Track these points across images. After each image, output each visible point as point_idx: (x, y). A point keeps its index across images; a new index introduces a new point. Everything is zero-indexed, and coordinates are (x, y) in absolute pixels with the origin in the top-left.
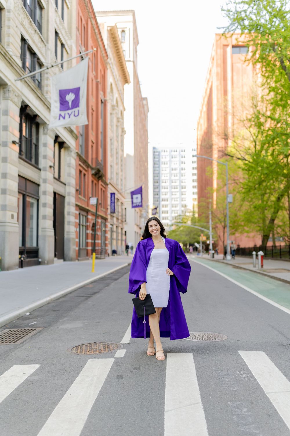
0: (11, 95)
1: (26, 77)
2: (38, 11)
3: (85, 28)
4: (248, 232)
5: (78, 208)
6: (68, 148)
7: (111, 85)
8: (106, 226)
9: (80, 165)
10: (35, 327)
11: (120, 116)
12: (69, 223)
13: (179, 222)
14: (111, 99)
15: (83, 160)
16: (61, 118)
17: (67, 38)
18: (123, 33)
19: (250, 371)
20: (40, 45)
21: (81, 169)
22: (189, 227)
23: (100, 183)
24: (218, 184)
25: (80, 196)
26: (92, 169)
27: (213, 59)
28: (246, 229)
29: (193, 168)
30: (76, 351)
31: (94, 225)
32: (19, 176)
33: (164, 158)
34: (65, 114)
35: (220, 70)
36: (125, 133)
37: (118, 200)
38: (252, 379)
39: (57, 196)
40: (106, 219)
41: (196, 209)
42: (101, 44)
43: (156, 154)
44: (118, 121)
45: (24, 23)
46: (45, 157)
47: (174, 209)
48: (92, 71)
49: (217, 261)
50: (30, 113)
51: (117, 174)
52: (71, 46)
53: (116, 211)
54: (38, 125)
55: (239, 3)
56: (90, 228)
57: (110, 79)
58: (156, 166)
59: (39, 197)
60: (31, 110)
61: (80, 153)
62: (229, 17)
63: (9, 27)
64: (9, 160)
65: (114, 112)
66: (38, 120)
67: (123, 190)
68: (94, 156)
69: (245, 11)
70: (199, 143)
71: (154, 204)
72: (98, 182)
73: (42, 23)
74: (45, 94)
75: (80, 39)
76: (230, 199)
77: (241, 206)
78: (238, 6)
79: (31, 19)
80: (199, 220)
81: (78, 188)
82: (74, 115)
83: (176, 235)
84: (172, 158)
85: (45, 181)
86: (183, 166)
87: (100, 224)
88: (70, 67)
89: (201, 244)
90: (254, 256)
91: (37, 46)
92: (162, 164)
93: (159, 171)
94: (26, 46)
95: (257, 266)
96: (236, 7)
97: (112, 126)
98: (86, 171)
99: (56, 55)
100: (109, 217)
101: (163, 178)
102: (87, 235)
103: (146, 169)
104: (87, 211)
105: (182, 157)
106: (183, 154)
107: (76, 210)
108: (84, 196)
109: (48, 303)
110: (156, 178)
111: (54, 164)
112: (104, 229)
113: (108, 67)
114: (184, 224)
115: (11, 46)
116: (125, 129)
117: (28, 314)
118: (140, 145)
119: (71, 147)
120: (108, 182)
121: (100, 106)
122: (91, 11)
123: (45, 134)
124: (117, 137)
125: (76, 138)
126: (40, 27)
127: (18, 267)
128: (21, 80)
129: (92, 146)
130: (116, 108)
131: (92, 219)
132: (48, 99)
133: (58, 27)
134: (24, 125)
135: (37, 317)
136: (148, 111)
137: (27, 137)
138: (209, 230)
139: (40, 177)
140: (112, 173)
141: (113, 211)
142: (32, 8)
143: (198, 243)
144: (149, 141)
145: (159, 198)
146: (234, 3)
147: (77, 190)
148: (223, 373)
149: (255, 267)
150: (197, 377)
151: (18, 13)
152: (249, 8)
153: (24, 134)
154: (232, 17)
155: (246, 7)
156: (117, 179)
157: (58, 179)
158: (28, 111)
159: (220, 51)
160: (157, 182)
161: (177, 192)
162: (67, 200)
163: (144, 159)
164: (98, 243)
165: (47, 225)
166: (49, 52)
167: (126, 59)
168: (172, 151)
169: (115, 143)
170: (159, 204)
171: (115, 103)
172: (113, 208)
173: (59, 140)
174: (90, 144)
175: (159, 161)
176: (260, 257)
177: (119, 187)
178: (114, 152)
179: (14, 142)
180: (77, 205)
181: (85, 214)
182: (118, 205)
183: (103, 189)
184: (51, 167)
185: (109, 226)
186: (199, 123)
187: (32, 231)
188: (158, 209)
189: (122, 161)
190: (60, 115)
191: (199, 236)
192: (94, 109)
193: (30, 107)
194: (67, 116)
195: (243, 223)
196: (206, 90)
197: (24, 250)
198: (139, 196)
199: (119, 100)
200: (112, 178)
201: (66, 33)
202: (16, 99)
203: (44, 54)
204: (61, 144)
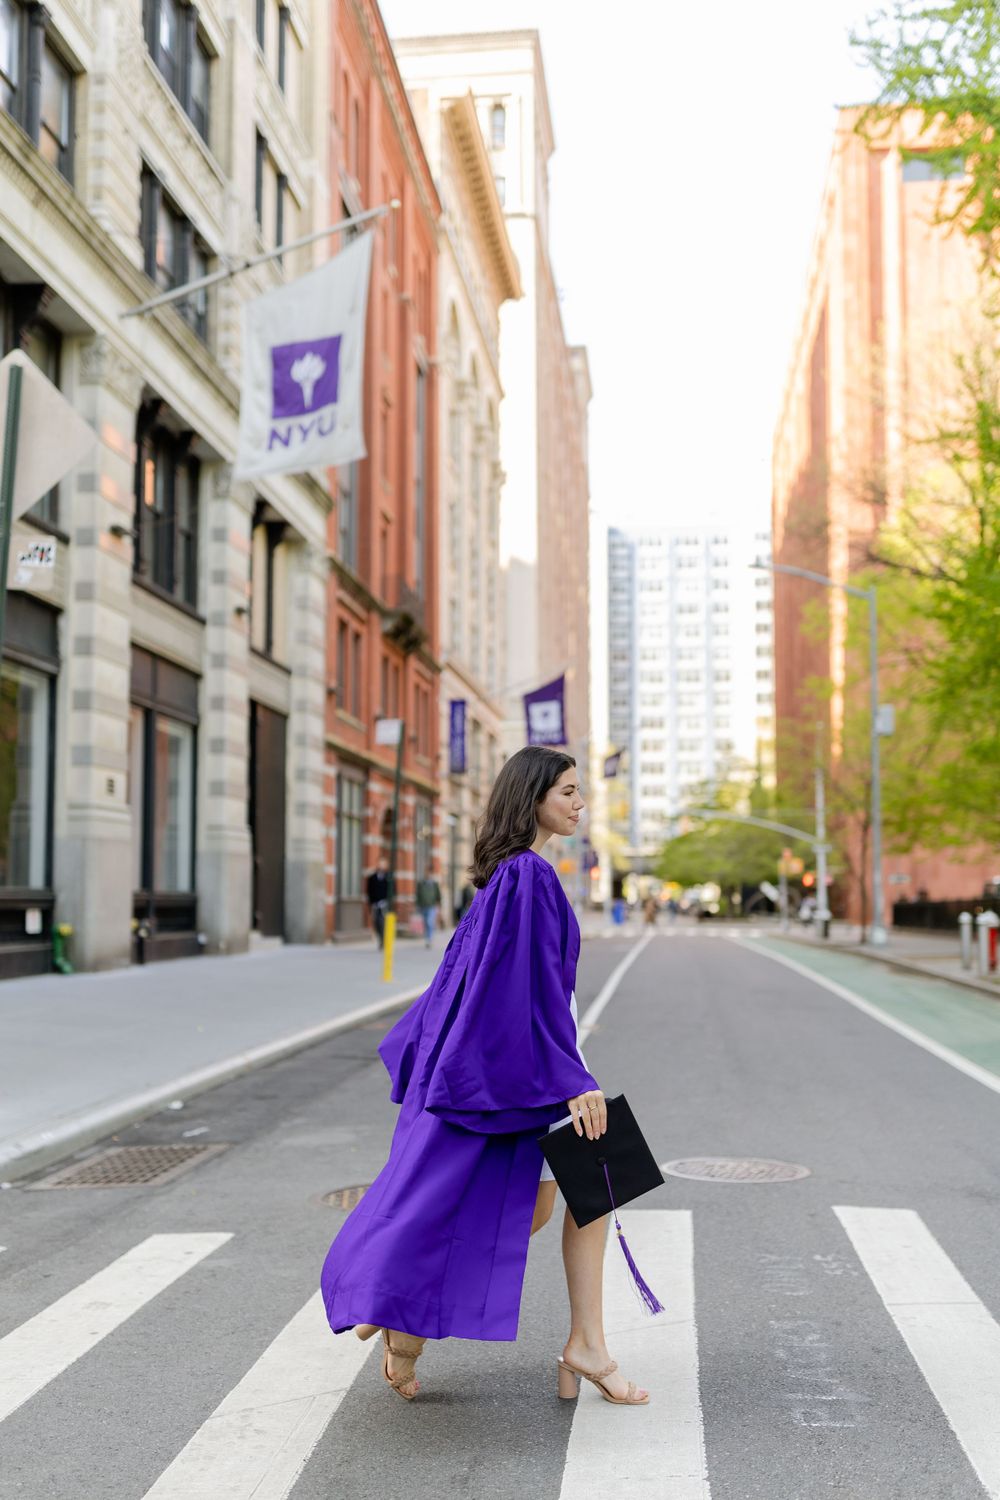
0: (107, 368)
1: (159, 305)
2: (196, 67)
3: (361, 114)
4: (959, 843)
5: (333, 757)
6: (298, 543)
7: (454, 309)
8: (432, 820)
9: (341, 602)
10: (202, 1142)
11: (483, 419)
12: (302, 808)
13: (705, 807)
14: (453, 359)
15: (349, 582)
16: (277, 444)
17: (294, 153)
18: (498, 114)
19: (857, 1256)
20: (204, 185)
21: (346, 616)
22: (741, 826)
23: (413, 663)
24: (847, 668)
25: (341, 713)
26: (385, 614)
27: (831, 203)
28: (951, 830)
29: (759, 606)
30: (337, 1203)
31: (391, 817)
32: (135, 646)
33: (650, 568)
34: (289, 430)
35: (856, 242)
36: (503, 482)
37: (477, 724)
38: (855, 1274)
39: (260, 713)
40: (432, 796)
41: (769, 758)
42: (415, 163)
43: (621, 553)
44: (479, 438)
45: (151, 115)
46: (220, 577)
47: (684, 756)
48: (385, 265)
49: (838, 948)
50: (171, 426)
51: (475, 630)
52: (312, 180)
53: (469, 764)
54: (195, 467)
55: (914, 17)
56: (377, 827)
57: (449, 289)
58: (621, 597)
59: (197, 716)
60: (173, 415)
61: (339, 558)
62: (879, 68)
63: (100, 135)
64: (98, 592)
65: (463, 406)
66: (196, 449)
67: (497, 690)
68: (392, 569)
69: (937, 45)
70: (782, 509)
71: (612, 738)
72: (405, 659)
73: (209, 107)
74: (220, 357)
75: (341, 152)
76: (885, 722)
77: (930, 747)
78: (909, 26)
79: (174, 101)
80: (779, 800)
81: (334, 684)
82: (321, 433)
83: (693, 855)
84: (680, 565)
85: (220, 661)
86: (719, 596)
87: (410, 811)
88: (306, 267)
89: (783, 888)
90: (966, 930)
91: (192, 190)
92: (641, 589)
93: (631, 615)
94: (158, 194)
95: (975, 965)
96: (901, 31)
97: (455, 457)
98: (361, 621)
99: (259, 219)
100: (444, 788)
101: (644, 641)
102: (365, 850)
103: (583, 611)
104: (366, 767)
105: (717, 564)
106: (718, 551)
107: (328, 761)
108: (356, 713)
109: (240, 1075)
110: (622, 643)
111: (251, 600)
112: (426, 830)
113: (442, 244)
114: (723, 815)
115: (108, 200)
116: (504, 467)
117: (177, 1105)
118: (560, 520)
119: (311, 538)
120: (442, 659)
121: (414, 386)
122: (380, 48)
123: (221, 496)
124: (475, 495)
125: (327, 505)
126: (203, 124)
127: (127, 961)
128: (140, 314)
129: (384, 534)
130: (470, 390)
131: (384, 796)
132: (232, 375)
133: (265, 115)
134: (149, 467)
135: (206, 1114)
136: (590, 395)
137: (160, 507)
138: (813, 833)
139: (201, 647)
140: (455, 627)
141: (458, 765)
142: (178, 59)
143: (774, 882)
144: (592, 504)
145: (630, 716)
146: (897, 17)
147: (330, 693)
148: (774, 1258)
149: (967, 967)
150: (696, 1266)
151: (131, 85)
152: (949, 32)
153: (149, 497)
154: (888, 66)
155: (938, 30)
156: (475, 650)
157: (265, 653)
158: (162, 419)
159: (858, 174)
160: (621, 655)
161: (697, 693)
162: (295, 726)
163: (575, 571)
164: (405, 882)
165: (227, 814)
166: (234, 210)
167: (508, 209)
168: (678, 542)
169: (468, 520)
170: (631, 739)
171: (465, 372)
172: (458, 753)
173: (269, 516)
174: (377, 524)
175: (630, 579)
176: (984, 935)
177: (482, 679)
178: (465, 550)
179: (116, 531)
180: (330, 747)
181: (357, 774)
182: (476, 744)
183: (425, 686)
184: (240, 611)
185: (444, 819)
186: (778, 439)
187: (173, 838)
188: (625, 758)
189: (492, 583)
190: (274, 434)
191: (778, 856)
192: (393, 397)
193: (168, 406)
194: (296, 435)
195: (937, 810)
196: (807, 316)
197: (148, 902)
198: (552, 707)
199: (482, 362)
200: (454, 647)
201: (293, 134)
202: (123, 383)
203: (217, 216)
204: (273, 530)
